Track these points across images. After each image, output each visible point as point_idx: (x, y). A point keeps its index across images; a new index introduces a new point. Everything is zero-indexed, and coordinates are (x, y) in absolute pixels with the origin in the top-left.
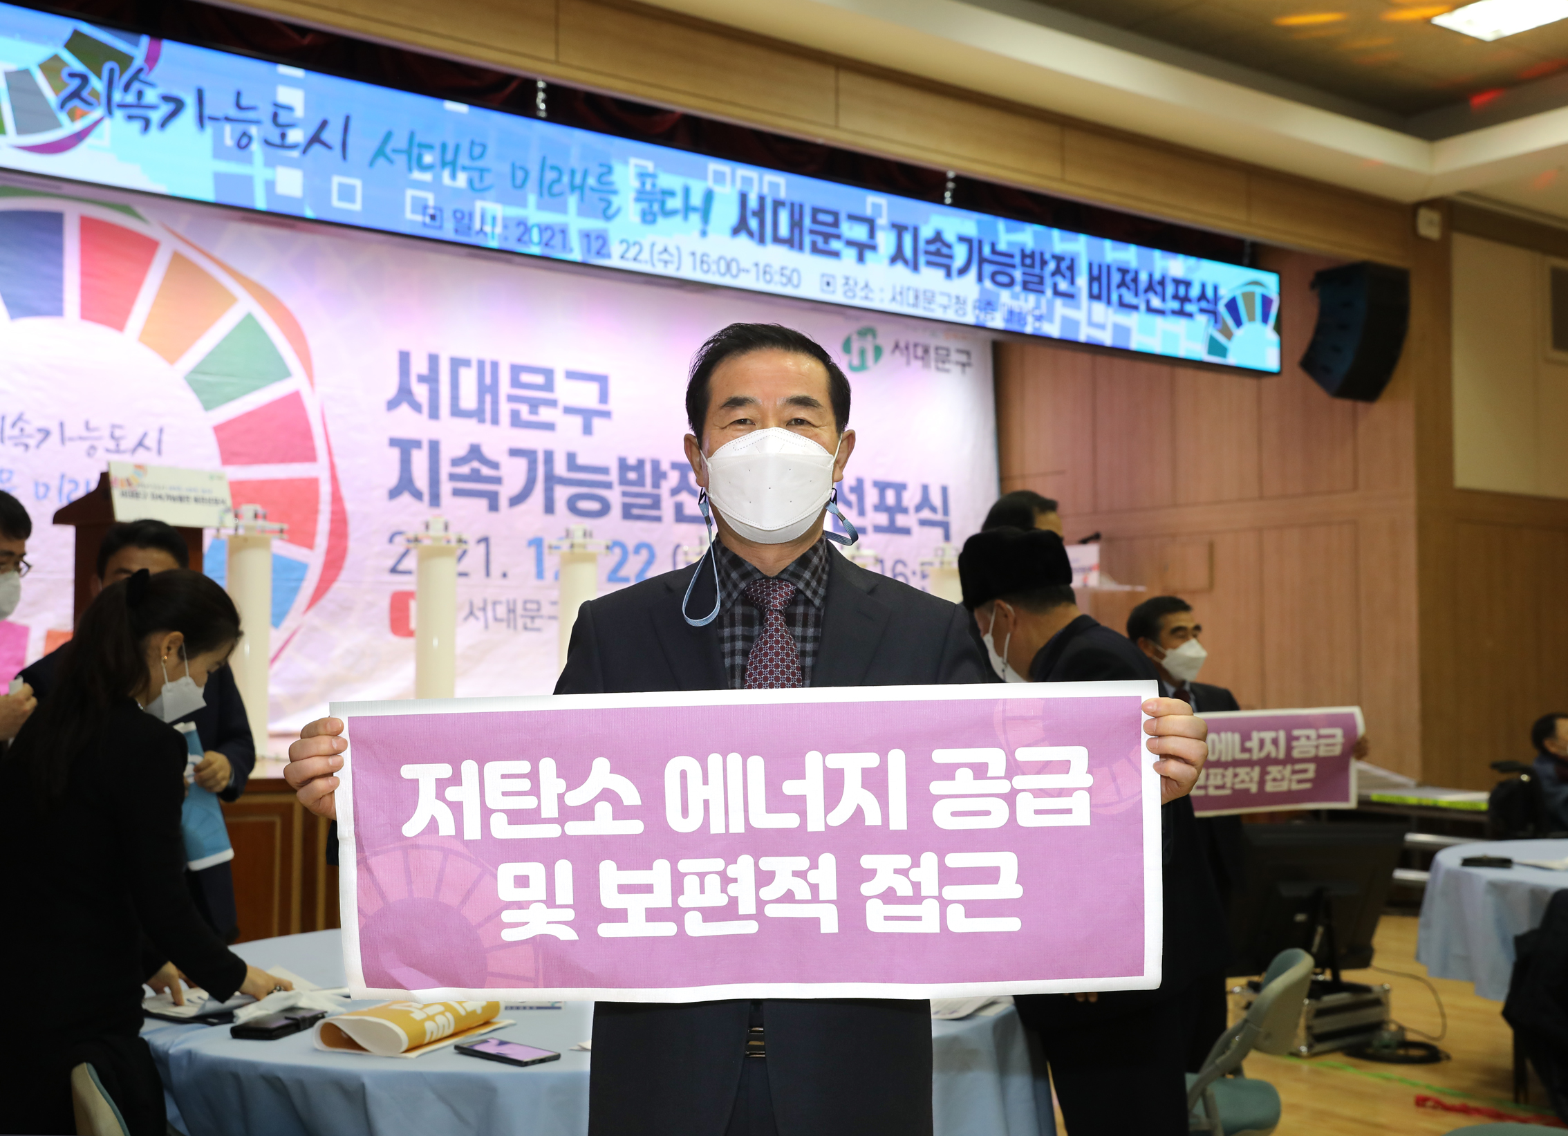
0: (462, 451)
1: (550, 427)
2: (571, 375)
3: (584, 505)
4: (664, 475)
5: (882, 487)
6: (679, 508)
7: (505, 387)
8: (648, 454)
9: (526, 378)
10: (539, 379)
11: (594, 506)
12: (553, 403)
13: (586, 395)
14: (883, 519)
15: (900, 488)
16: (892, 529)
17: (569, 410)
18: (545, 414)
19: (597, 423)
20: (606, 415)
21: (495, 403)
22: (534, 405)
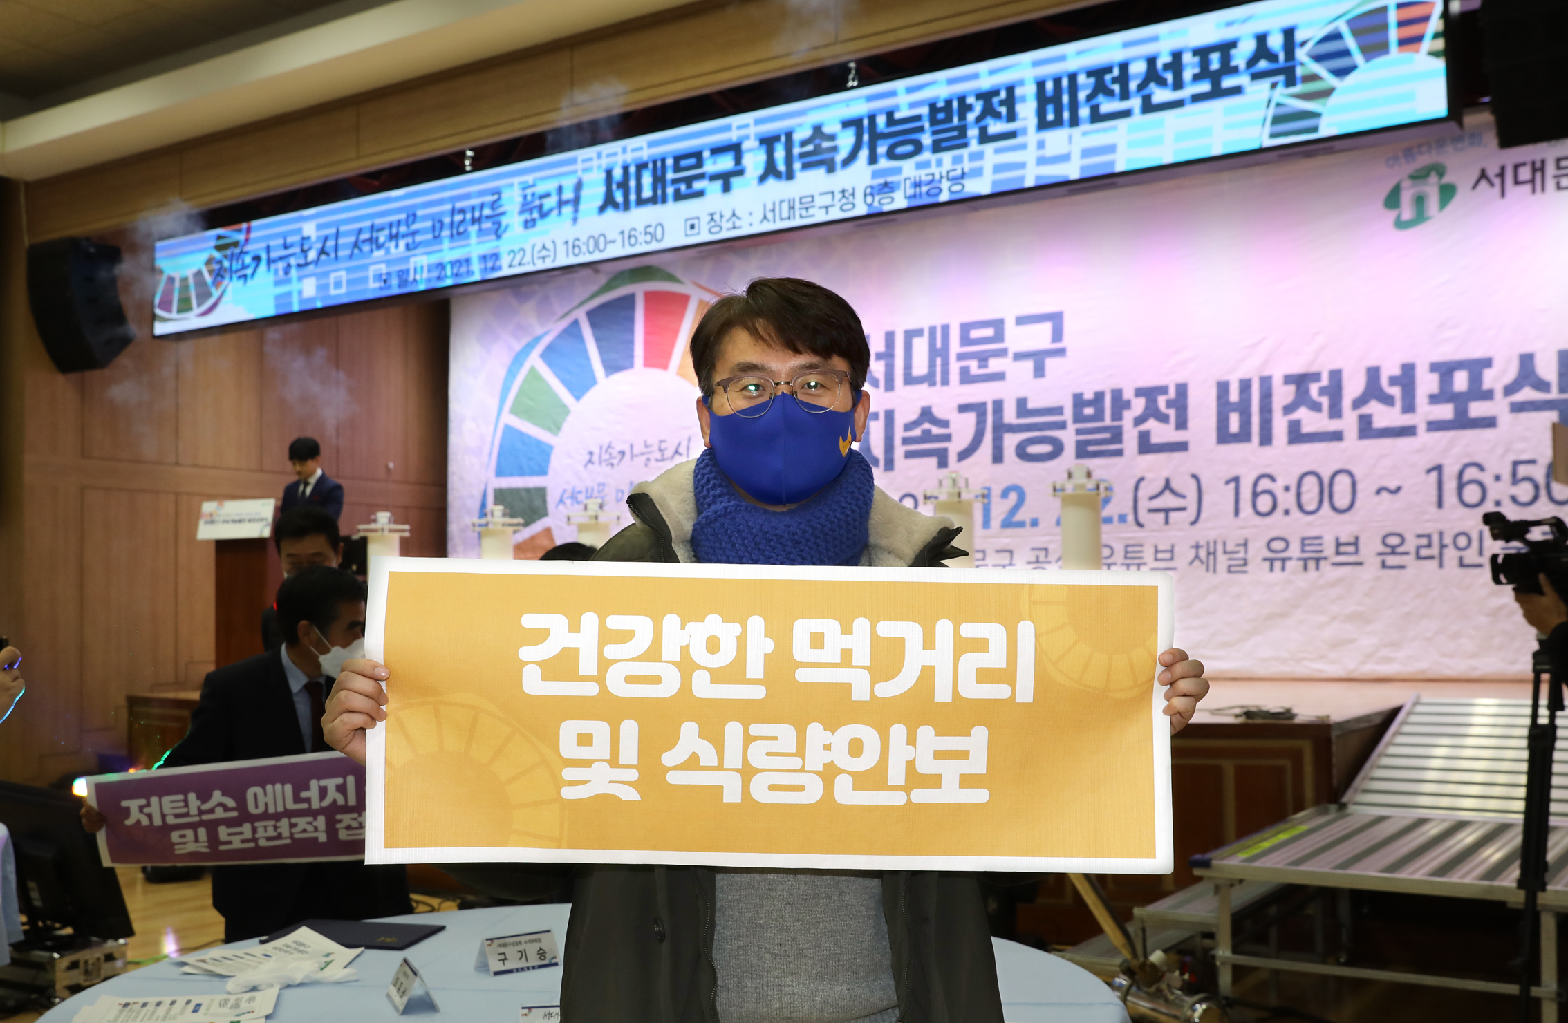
0: (914, 416)
1: (1000, 376)
2: (1021, 321)
3: (1033, 449)
4: (1127, 405)
5: (1445, 370)
6: (1144, 438)
7: (955, 347)
8: (1106, 386)
9: (975, 334)
10: (989, 332)
11: (1046, 448)
12: (1002, 353)
13: (1039, 336)
14: (1446, 411)
15: (1477, 367)
16: (1463, 422)
17: (1019, 356)
18: (995, 365)
19: (1050, 363)
20: (1061, 352)
21: (945, 364)
22: (983, 359)
